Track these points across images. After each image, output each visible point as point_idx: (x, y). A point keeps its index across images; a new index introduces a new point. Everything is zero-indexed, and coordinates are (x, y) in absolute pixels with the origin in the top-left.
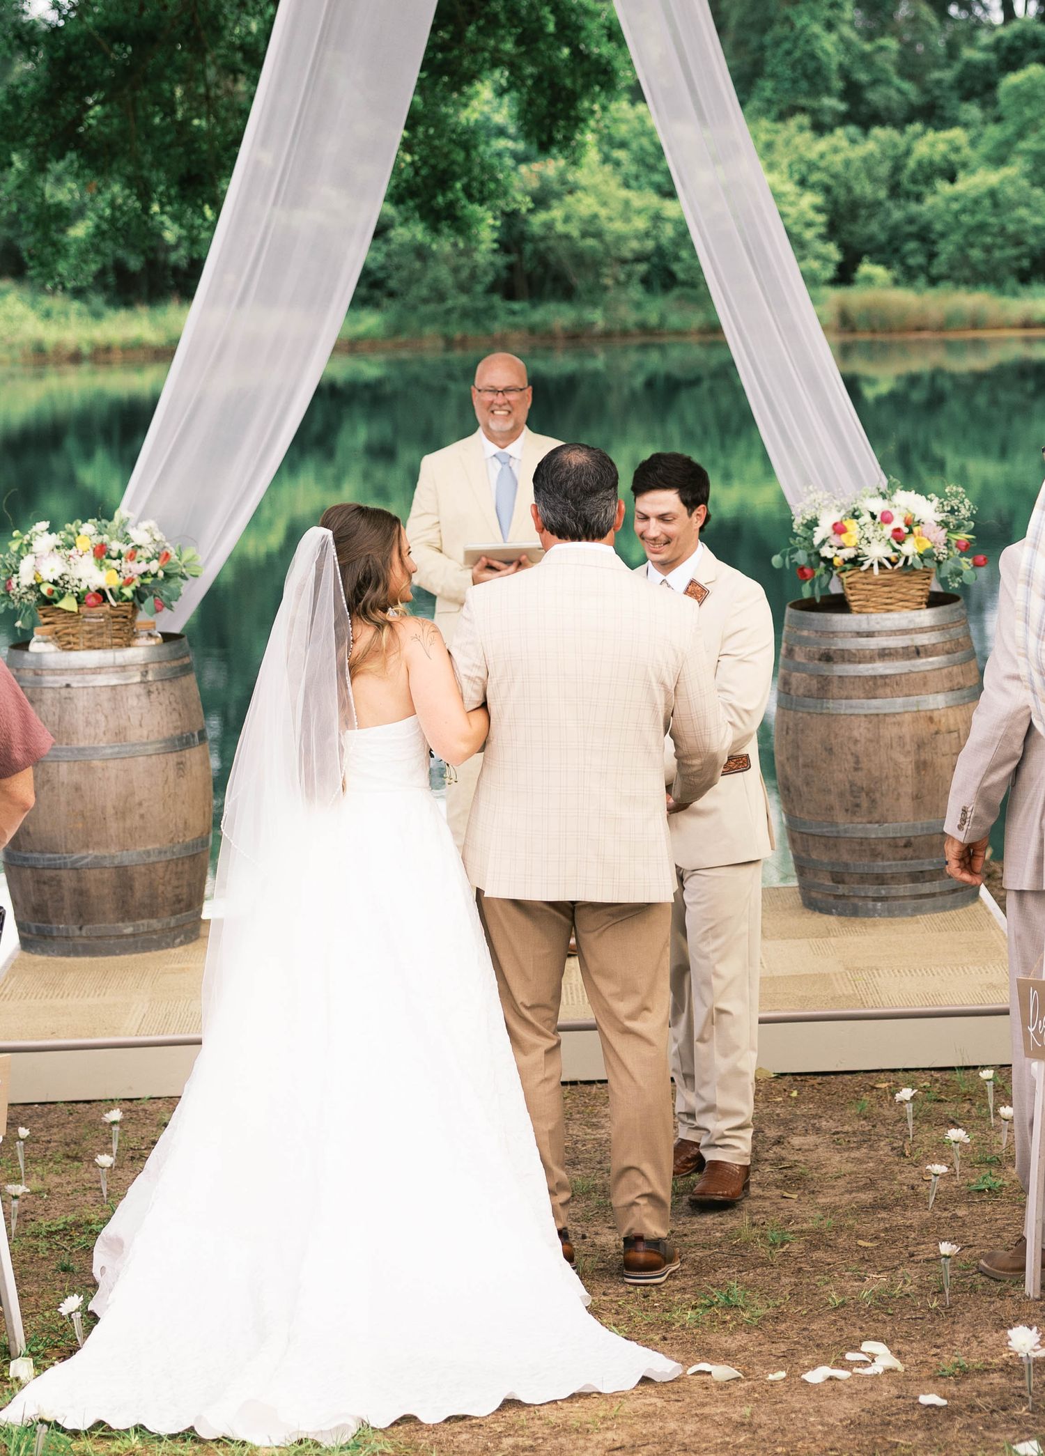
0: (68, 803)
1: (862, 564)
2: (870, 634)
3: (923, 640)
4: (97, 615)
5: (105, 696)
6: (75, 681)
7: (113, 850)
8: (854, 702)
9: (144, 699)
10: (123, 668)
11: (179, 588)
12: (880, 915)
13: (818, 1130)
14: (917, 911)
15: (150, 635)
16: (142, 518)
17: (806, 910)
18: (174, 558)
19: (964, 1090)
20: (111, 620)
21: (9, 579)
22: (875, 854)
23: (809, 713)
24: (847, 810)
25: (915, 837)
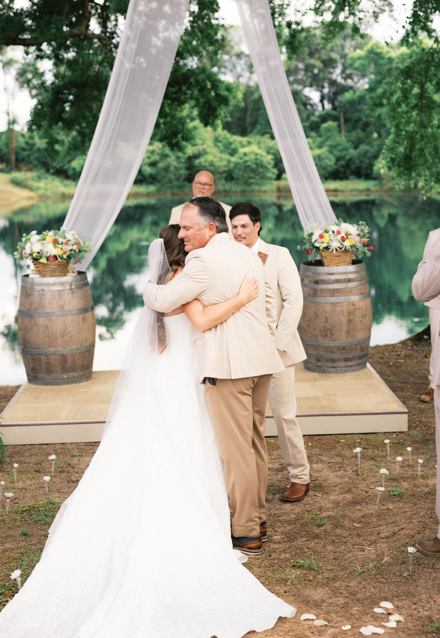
0: (43, 332)
1: (329, 249)
2: (332, 274)
3: (351, 276)
4: (53, 265)
5: (56, 294)
6: (45, 288)
7: (60, 349)
8: (326, 298)
9: (71, 295)
10: (63, 284)
11: (84, 255)
12: (333, 373)
13: (322, 461)
14: (346, 371)
15: (73, 272)
16: (71, 230)
17: (306, 371)
18: (82, 244)
19: (374, 444)
20: (59, 267)
21: (22, 251)
22: (332, 352)
23: (309, 302)
24: (322, 336)
25: (347, 346)
